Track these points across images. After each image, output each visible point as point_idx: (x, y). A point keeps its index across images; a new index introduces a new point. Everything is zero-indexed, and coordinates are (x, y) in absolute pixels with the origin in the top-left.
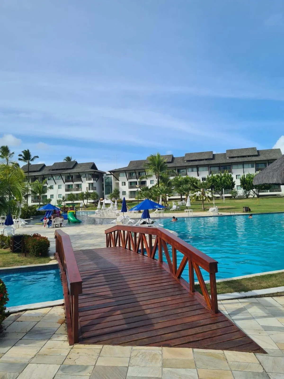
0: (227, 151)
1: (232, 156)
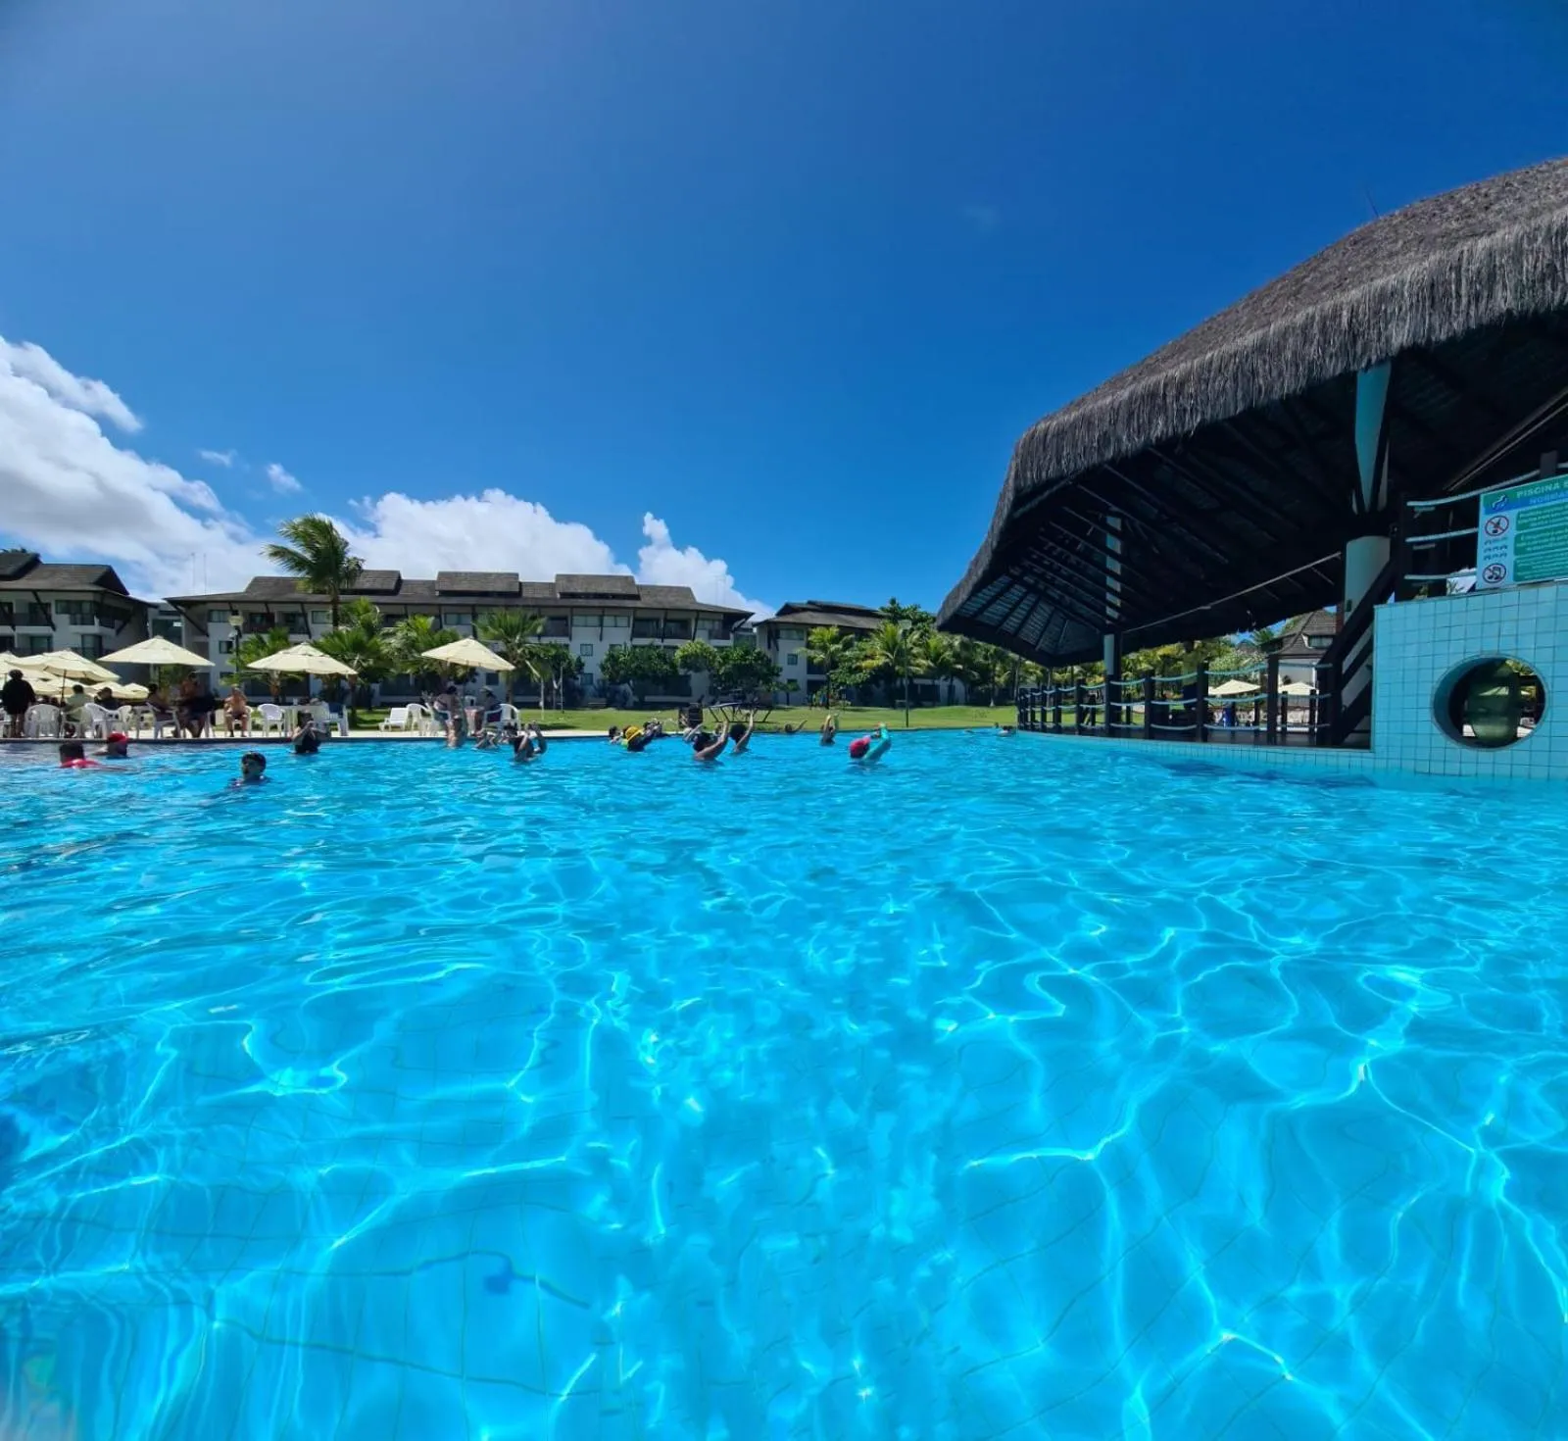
0: (559, 577)
1: (572, 590)
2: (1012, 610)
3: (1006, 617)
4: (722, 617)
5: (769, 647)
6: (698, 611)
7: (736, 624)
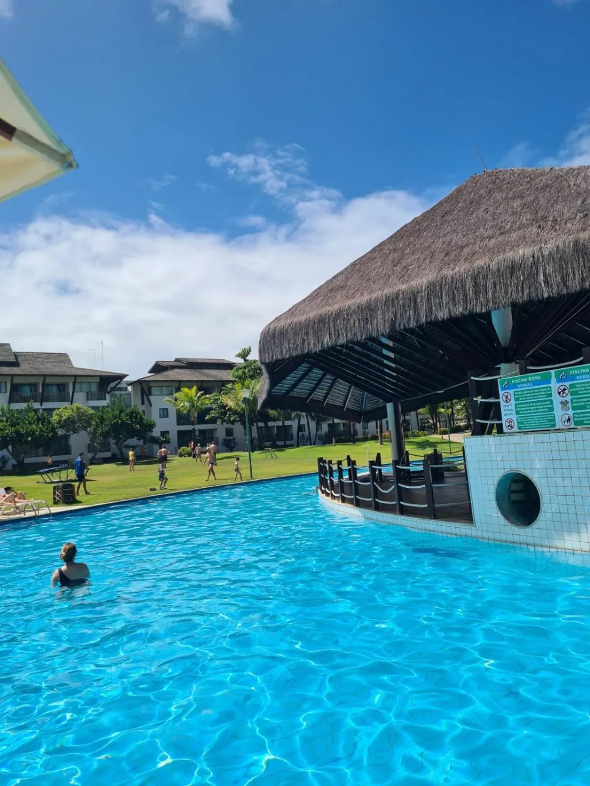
2: (317, 385)
3: (313, 390)
4: (98, 380)
5: (143, 403)
6: (76, 376)
7: (112, 385)
